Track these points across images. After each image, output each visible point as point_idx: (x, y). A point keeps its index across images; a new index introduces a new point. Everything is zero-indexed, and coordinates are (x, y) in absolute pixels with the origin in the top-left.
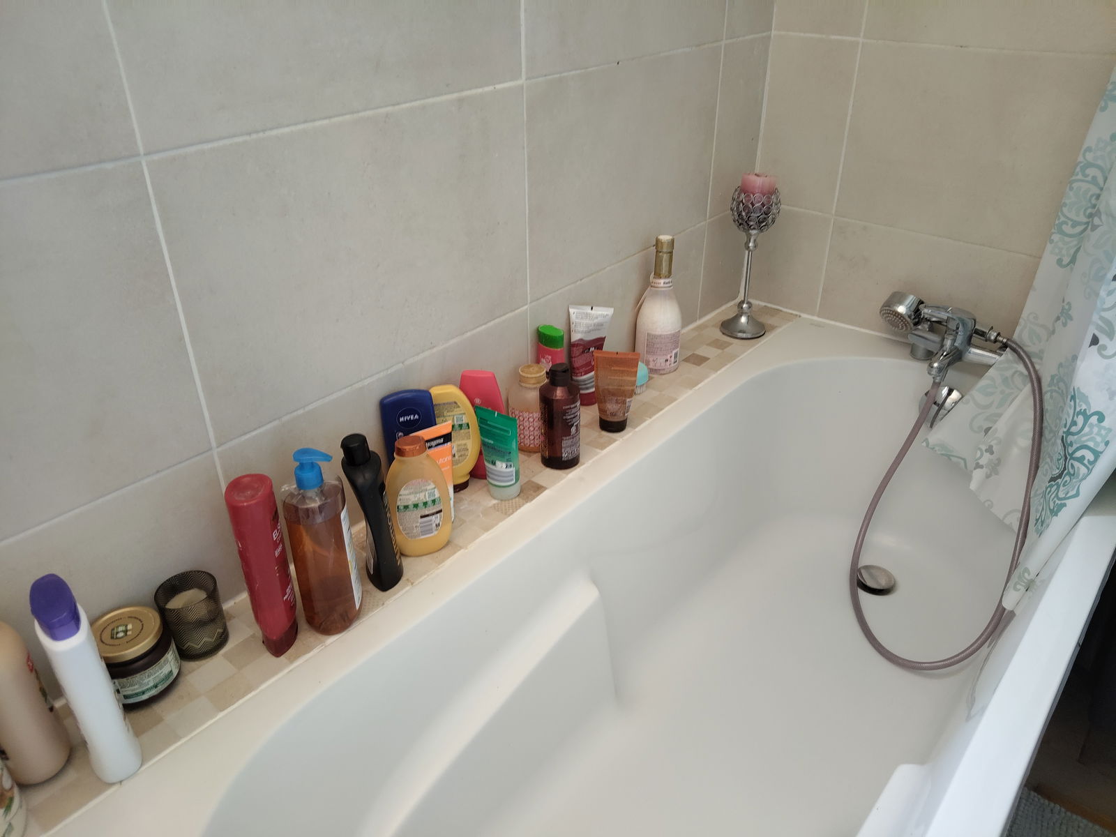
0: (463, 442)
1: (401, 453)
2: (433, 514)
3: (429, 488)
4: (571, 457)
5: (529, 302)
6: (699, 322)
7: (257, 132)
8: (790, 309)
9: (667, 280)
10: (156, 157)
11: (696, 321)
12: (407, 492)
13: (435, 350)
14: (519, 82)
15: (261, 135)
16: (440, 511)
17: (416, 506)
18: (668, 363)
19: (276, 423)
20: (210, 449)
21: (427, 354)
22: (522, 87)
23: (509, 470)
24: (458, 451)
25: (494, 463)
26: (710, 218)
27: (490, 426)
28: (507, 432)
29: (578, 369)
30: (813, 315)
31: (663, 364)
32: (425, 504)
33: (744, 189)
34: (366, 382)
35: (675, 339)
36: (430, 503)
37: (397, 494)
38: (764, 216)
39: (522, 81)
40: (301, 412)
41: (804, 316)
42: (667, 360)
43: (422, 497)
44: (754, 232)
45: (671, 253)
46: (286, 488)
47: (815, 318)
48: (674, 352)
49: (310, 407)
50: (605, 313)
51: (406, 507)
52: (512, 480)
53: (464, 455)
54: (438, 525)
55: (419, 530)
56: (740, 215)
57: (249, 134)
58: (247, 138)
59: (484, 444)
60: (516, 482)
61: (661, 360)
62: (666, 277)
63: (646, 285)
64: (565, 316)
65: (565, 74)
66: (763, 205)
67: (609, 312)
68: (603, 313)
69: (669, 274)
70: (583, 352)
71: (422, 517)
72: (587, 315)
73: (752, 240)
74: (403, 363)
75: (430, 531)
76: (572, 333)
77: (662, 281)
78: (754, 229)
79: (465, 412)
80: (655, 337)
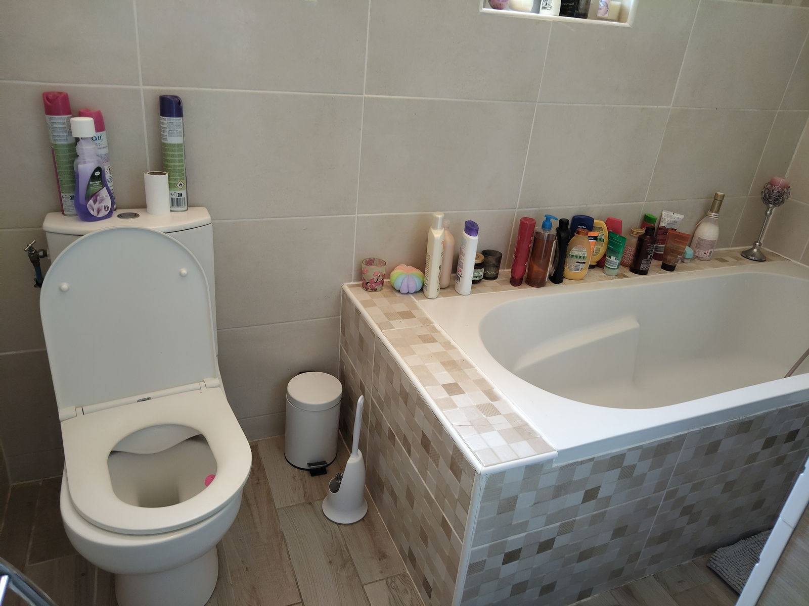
0: (599, 247)
1: (578, 233)
2: (582, 263)
3: (584, 250)
4: (644, 269)
5: (645, 200)
6: (730, 249)
7: (570, 103)
8: (785, 256)
9: (715, 214)
10: (540, 104)
11: (729, 247)
12: (575, 249)
13: (600, 205)
14: (669, 107)
15: (571, 104)
16: (584, 263)
17: (576, 256)
18: (706, 255)
19: (537, 208)
20: (515, 208)
21: (597, 205)
22: (669, 109)
23: (616, 261)
24: (596, 250)
25: (610, 257)
26: (750, 195)
27: (614, 240)
28: (621, 243)
29: (659, 240)
30: (798, 261)
31: (703, 255)
32: (580, 257)
33: (772, 183)
34: (571, 207)
35: (712, 244)
36: (582, 257)
37: (571, 249)
38: (778, 197)
39: (670, 107)
40: (546, 208)
41: (792, 260)
42: (705, 253)
43: (580, 254)
44: (771, 205)
45: (721, 201)
46: (538, 228)
47: (799, 263)
48: (710, 250)
49: (549, 208)
50: (679, 217)
51: (573, 256)
52: (615, 266)
53: (598, 253)
54: (582, 269)
55: (574, 267)
56: (765, 195)
57: (568, 103)
58: (567, 104)
59: (608, 248)
60: (617, 268)
61: (702, 253)
62: (715, 212)
63: (705, 215)
64: (660, 214)
65: (689, 108)
66: (779, 192)
67: (682, 217)
68: (678, 217)
69: (718, 211)
70: (663, 234)
71: (577, 262)
72: (670, 216)
73: (769, 210)
74: (587, 205)
75: (578, 270)
76: (661, 223)
77: (713, 214)
78: (771, 204)
79: (604, 234)
80: (702, 240)
